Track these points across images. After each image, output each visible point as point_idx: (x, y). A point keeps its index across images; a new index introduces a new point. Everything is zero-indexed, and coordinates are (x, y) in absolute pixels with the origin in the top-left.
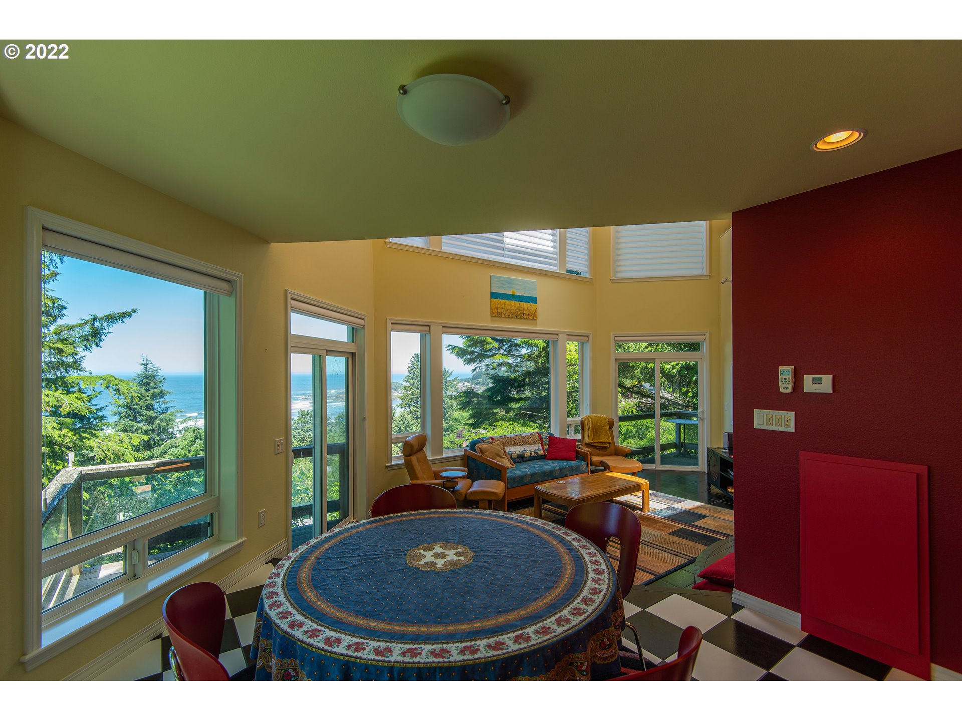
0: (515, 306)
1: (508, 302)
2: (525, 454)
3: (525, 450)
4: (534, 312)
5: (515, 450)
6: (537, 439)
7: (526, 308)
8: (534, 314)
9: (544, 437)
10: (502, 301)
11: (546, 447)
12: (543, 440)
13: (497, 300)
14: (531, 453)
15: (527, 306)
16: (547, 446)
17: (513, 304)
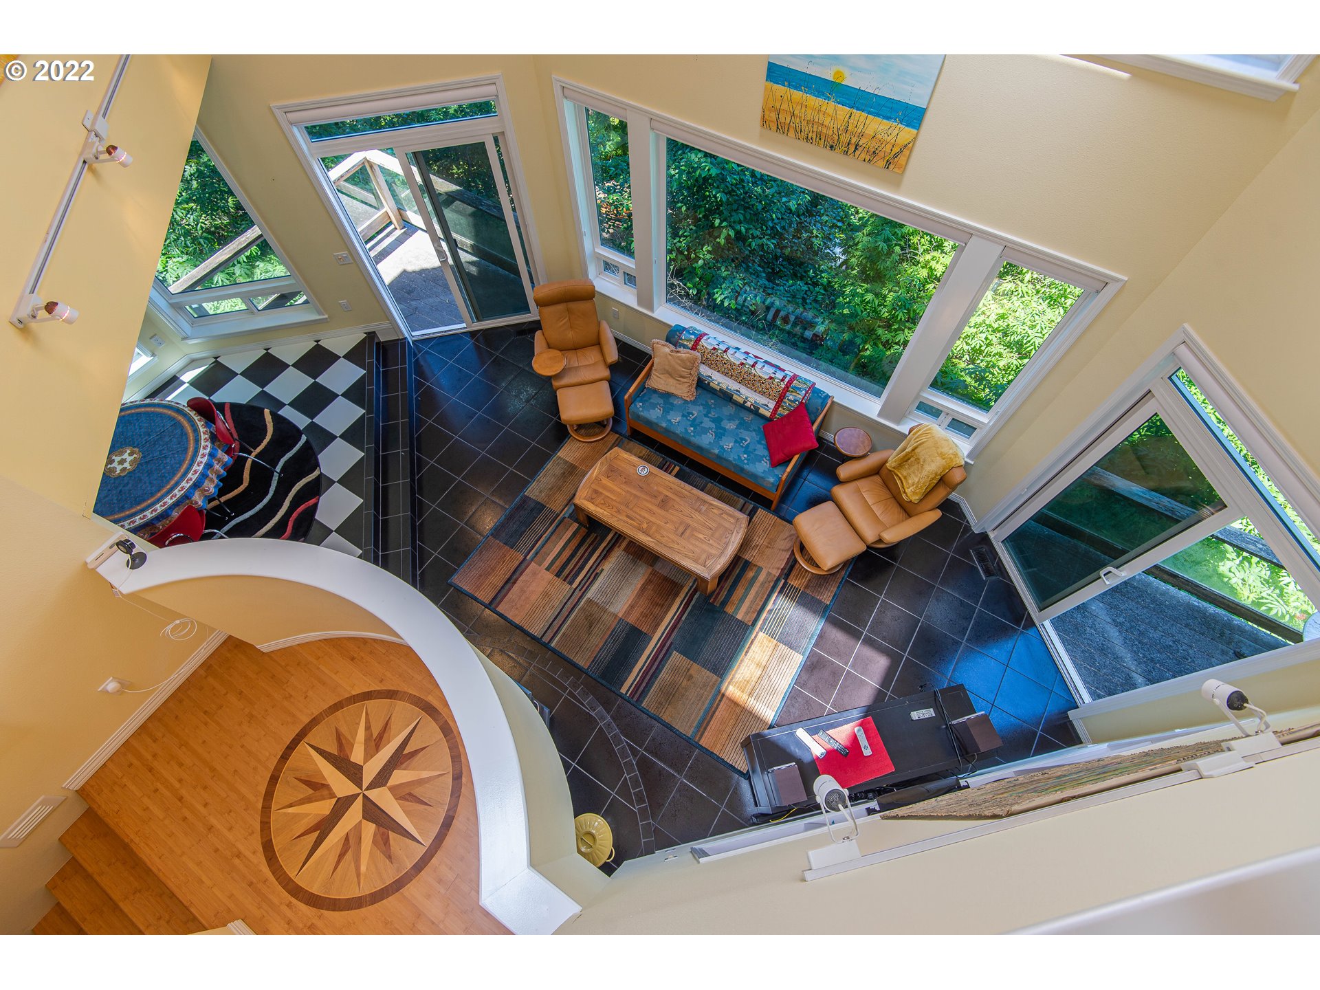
0: (834, 118)
1: (813, 101)
2: (735, 395)
3: (739, 392)
4: (896, 149)
5: (719, 380)
6: (775, 393)
7: (870, 131)
8: (896, 156)
9: (791, 397)
10: (797, 95)
11: (782, 412)
12: (786, 400)
13: (780, 89)
14: (745, 402)
15: (876, 126)
16: (786, 413)
17: (831, 111)
